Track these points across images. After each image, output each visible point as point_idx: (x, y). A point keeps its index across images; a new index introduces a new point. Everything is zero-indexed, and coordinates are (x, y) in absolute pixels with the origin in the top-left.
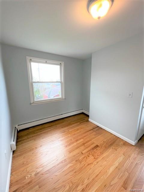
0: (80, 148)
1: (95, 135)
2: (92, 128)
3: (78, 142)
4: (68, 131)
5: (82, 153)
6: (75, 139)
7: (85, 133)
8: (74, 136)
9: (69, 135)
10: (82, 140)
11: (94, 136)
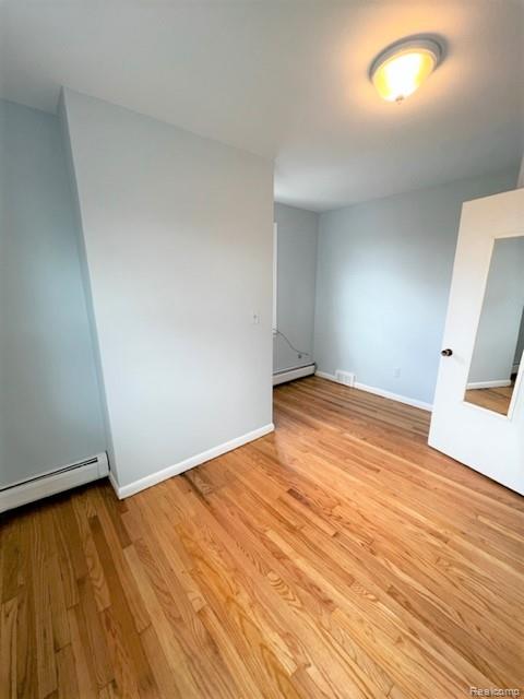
0: (316, 543)
1: (238, 492)
2: (192, 495)
3: (286, 549)
4: (201, 613)
5: (334, 536)
6: (274, 563)
7: (221, 521)
8: (250, 570)
9: (244, 599)
10: (271, 535)
11: (246, 495)
